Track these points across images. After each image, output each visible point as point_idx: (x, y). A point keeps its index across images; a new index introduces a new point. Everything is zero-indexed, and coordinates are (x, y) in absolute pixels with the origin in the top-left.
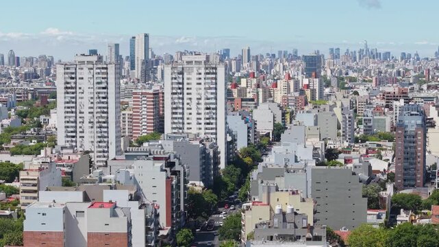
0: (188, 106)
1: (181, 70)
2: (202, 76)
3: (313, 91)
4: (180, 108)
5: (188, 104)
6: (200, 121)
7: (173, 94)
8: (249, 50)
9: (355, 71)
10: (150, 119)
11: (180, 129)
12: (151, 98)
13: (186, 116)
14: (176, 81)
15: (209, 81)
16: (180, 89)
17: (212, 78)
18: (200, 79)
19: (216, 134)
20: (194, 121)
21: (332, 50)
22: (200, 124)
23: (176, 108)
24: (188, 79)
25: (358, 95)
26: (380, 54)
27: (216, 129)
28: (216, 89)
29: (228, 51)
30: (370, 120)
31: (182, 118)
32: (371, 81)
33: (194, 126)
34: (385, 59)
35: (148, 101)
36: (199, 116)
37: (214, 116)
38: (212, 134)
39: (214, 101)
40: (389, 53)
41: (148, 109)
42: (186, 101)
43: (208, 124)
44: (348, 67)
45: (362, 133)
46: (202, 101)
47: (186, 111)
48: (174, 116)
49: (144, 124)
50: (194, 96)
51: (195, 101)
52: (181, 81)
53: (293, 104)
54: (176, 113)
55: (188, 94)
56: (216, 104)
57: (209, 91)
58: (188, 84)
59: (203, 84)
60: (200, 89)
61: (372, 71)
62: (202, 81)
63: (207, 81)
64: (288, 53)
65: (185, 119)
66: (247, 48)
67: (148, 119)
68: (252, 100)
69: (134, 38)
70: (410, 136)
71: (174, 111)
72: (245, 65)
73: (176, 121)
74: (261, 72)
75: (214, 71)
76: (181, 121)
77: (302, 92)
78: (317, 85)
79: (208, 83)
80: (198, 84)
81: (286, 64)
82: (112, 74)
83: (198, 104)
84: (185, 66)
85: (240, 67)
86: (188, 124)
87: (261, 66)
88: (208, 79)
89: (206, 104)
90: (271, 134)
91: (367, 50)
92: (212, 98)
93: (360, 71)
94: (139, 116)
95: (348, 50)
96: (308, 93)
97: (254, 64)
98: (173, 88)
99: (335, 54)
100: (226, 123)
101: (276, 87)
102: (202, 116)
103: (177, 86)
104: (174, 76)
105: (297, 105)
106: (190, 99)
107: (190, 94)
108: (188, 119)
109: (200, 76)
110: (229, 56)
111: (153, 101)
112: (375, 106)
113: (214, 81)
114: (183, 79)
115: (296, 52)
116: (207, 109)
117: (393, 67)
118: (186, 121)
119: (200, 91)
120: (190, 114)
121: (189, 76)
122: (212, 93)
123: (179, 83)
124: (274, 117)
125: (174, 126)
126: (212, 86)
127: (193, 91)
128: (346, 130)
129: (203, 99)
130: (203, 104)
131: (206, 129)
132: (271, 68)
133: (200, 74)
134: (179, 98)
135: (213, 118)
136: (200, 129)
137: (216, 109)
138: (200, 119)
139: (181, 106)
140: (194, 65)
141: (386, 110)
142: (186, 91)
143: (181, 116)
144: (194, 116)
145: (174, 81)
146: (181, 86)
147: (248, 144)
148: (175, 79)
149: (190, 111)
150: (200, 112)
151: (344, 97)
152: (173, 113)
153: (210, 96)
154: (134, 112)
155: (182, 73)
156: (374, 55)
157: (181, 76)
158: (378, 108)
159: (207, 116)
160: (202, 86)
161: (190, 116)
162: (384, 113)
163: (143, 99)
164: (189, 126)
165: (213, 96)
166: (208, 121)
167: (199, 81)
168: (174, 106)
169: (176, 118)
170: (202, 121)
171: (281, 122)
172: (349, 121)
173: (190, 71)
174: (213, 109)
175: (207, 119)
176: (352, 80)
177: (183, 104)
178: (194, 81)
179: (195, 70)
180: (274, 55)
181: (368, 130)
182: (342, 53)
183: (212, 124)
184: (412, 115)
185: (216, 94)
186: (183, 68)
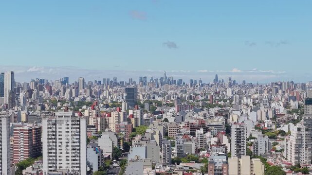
0: (60, 148)
1: (54, 122)
2: (70, 126)
3: (136, 119)
4: (54, 149)
5: (60, 146)
6: (68, 158)
7: (49, 139)
8: (83, 80)
9: (159, 96)
10: (26, 148)
11: (54, 164)
12: (26, 133)
13: (58, 155)
14: (51, 130)
15: (75, 130)
16: (53, 135)
17: (77, 128)
18: (68, 128)
19: (80, 167)
20: (64, 158)
21: (141, 78)
22: (68, 160)
23: (51, 149)
24: (60, 128)
25: (168, 121)
26: (175, 81)
27: (80, 164)
28: (80, 135)
29: (67, 79)
30: (181, 147)
31: (56, 156)
32: (172, 105)
33: (64, 162)
34: (179, 84)
35: (25, 136)
36: (67, 155)
37: (78, 155)
38: (77, 167)
39: (78, 144)
40: (182, 80)
41: (24, 141)
42: (58, 144)
43: (74, 160)
44: (155, 93)
45: (176, 155)
46: (70, 144)
47: (58, 151)
48: (50, 155)
49: (21, 151)
50: (64, 141)
51: (64, 144)
52: (54, 130)
53: (123, 130)
54: (51, 153)
55: (59, 139)
56: (80, 146)
57: (75, 137)
58: (60, 132)
59: (70, 132)
60: (68, 135)
61: (172, 96)
62: (70, 130)
63: (73, 130)
64: (110, 81)
65: (58, 157)
66: (82, 79)
67: (24, 148)
68: (94, 127)
69: (4, 73)
70: (218, 170)
71: (50, 151)
72: (81, 91)
73: (51, 158)
74: (93, 97)
75: (78, 123)
76: (54, 158)
77: (129, 121)
78: (139, 114)
79: (74, 132)
80: (67, 132)
81: (110, 90)
82: (4, 124)
83: (67, 146)
84: (58, 119)
85: (78, 93)
86: (60, 160)
87: (93, 92)
88: (74, 128)
89: (72, 146)
90: (111, 156)
91: (166, 78)
92: (76, 142)
93: (162, 95)
94: (18, 146)
95: (152, 78)
96: (133, 121)
97: (88, 91)
98: (48, 135)
99: (143, 81)
100: (87, 159)
101: (110, 116)
102: (70, 155)
103: (51, 133)
104: (49, 126)
105: (126, 131)
106: (61, 143)
107: (61, 139)
108: (60, 157)
109: (68, 127)
110: (68, 82)
111: (28, 136)
112: (183, 134)
113: (78, 130)
114: (56, 128)
115: (116, 80)
116: (73, 149)
117: (186, 92)
118: (58, 158)
119: (68, 137)
120: (61, 153)
121: (60, 127)
122: (77, 139)
123: (53, 132)
124: (113, 144)
125: (50, 162)
126: (77, 134)
127: (63, 137)
128: (166, 155)
129: (70, 142)
130: (70, 146)
131: (73, 164)
132: (100, 94)
133: (68, 125)
134: (53, 142)
135: (78, 156)
136: (68, 164)
137: (80, 150)
138: (69, 157)
139: (55, 148)
140: (63, 119)
141: (191, 137)
142: (58, 137)
143: (54, 155)
144: (64, 155)
145: (49, 130)
146: (54, 133)
147: (99, 168)
148: (50, 128)
149: (61, 151)
150: (68, 151)
151: (159, 125)
152: (49, 153)
153: (75, 141)
154: (14, 143)
155: (55, 124)
156: (171, 82)
157: (54, 126)
158: (185, 135)
159: (74, 155)
160: (70, 134)
161: (61, 155)
162: (190, 140)
163: (21, 134)
164: (60, 162)
165: (77, 141)
166: (74, 158)
167: (67, 130)
168: (50, 148)
169: (51, 156)
170: (70, 158)
171: (117, 146)
172: (168, 149)
173: (61, 123)
174: (78, 150)
175: (73, 157)
176: (159, 104)
177: (56, 146)
178: (64, 130)
179: (64, 122)
180: (100, 82)
181: (180, 153)
182: (148, 80)
183: (77, 160)
184: (219, 155)
185: (80, 139)
186: (56, 121)
